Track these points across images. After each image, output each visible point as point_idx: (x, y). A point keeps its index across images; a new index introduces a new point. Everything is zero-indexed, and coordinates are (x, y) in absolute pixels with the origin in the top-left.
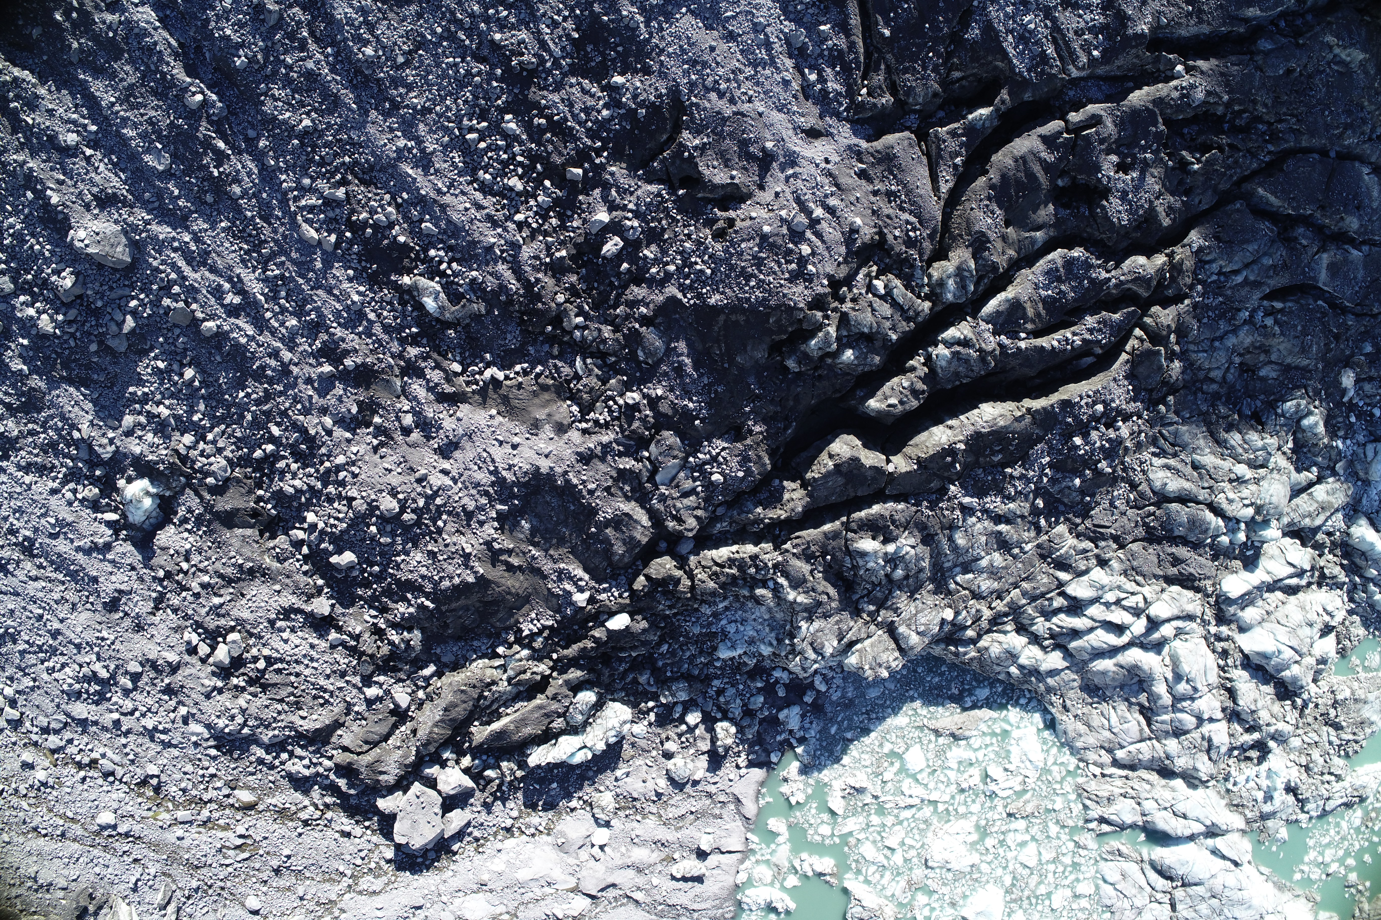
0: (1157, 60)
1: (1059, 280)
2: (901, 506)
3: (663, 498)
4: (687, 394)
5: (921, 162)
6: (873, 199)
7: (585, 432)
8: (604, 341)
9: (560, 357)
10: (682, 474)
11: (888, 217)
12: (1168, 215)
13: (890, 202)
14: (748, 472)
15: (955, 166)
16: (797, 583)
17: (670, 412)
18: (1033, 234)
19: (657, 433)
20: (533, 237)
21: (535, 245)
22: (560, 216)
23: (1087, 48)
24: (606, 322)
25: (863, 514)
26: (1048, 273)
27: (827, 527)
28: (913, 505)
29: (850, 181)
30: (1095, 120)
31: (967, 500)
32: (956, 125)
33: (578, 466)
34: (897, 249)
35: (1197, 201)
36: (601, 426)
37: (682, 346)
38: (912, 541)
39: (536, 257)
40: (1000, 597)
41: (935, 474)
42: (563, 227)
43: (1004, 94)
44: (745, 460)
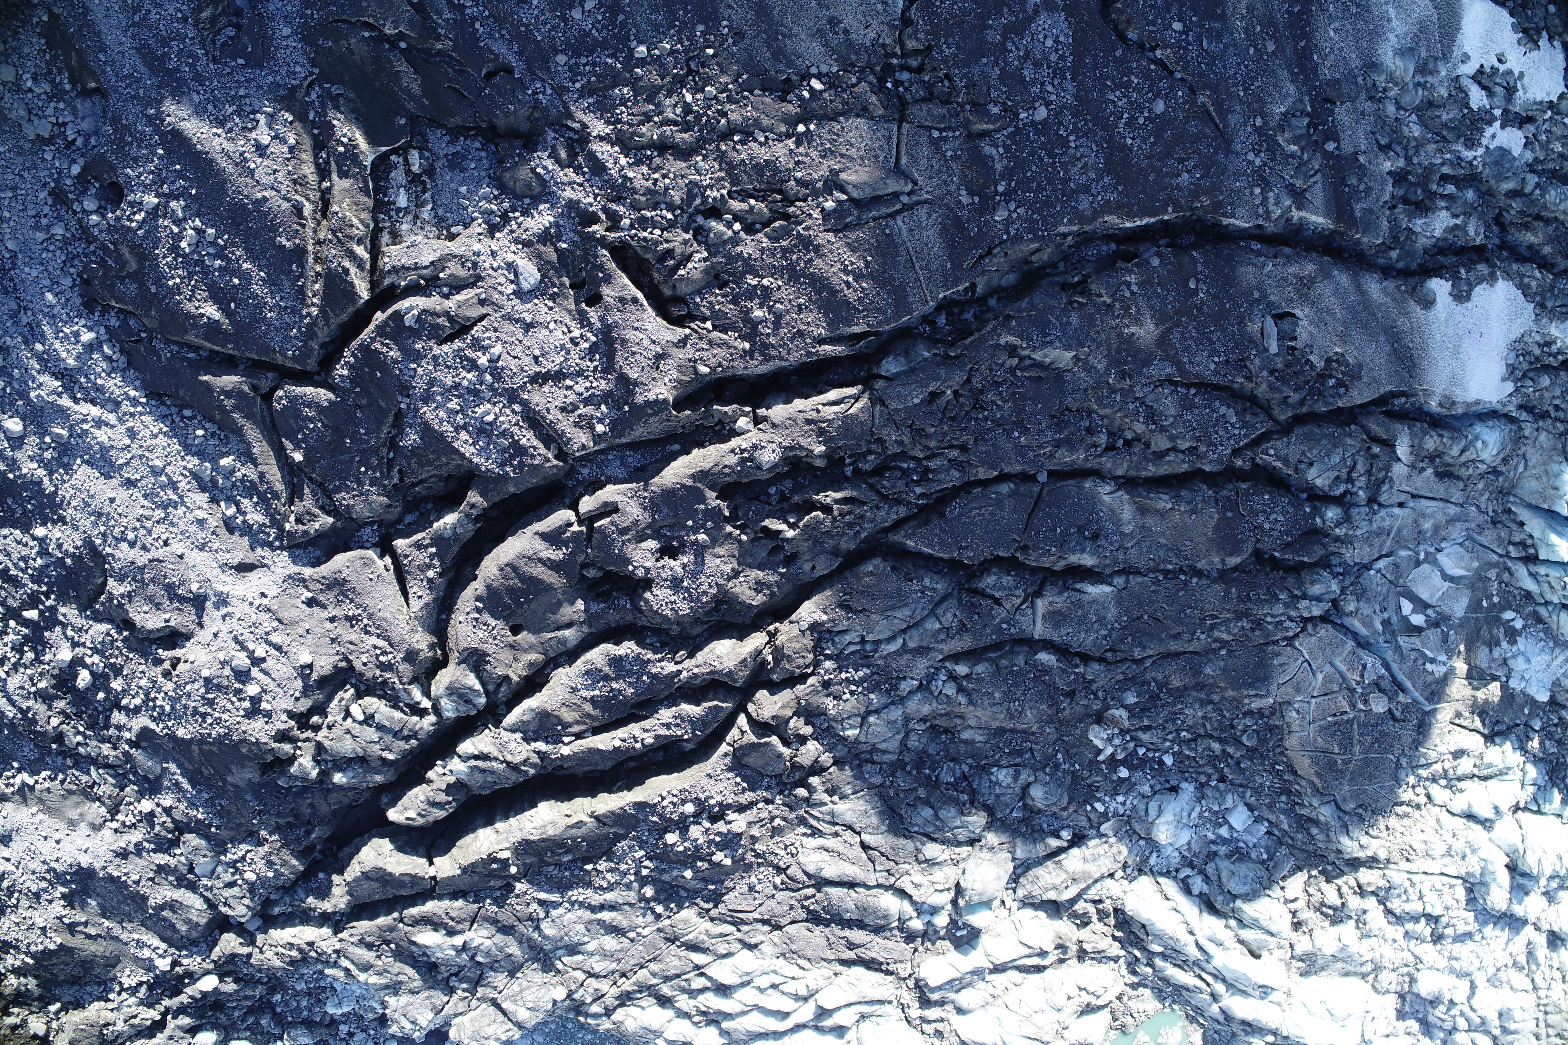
0: (709, 414)
1: (606, 678)
2: (460, 903)
3: (210, 889)
4: (192, 805)
5: (383, 581)
6: (329, 626)
7: (116, 831)
8: (106, 757)
9: (76, 766)
10: (220, 869)
11: (351, 643)
12: (758, 592)
13: (352, 626)
14: (278, 874)
15: (430, 581)
16: (366, 968)
17: (185, 820)
18: (560, 633)
19: (181, 834)
20: (15, 667)
21: (19, 676)
22: (34, 649)
23: (584, 423)
24: (103, 741)
25: (414, 911)
26: (587, 673)
27: (381, 921)
28: (475, 902)
29: (294, 613)
30: (611, 509)
31: (542, 895)
32: (419, 536)
33: (117, 861)
34: (369, 674)
35: (807, 567)
36: (130, 827)
37: (172, 767)
38: (485, 933)
39: (22, 688)
40: (624, 975)
41: (488, 876)
42: (38, 660)
43: (473, 497)
44: (270, 864)
